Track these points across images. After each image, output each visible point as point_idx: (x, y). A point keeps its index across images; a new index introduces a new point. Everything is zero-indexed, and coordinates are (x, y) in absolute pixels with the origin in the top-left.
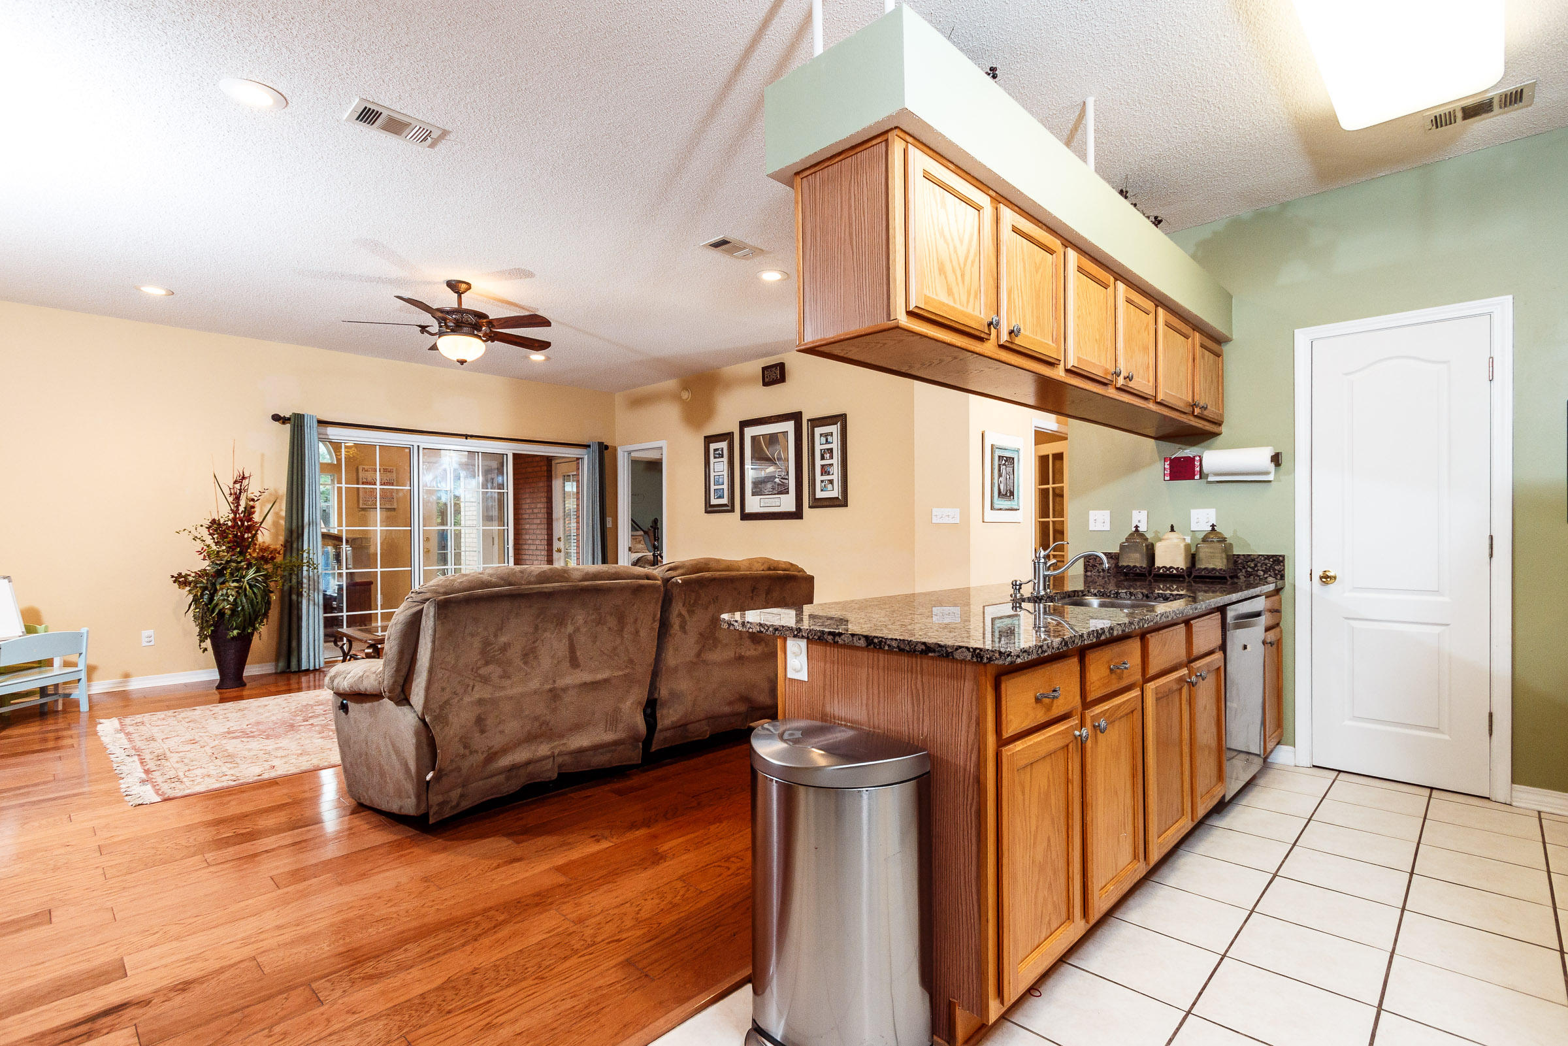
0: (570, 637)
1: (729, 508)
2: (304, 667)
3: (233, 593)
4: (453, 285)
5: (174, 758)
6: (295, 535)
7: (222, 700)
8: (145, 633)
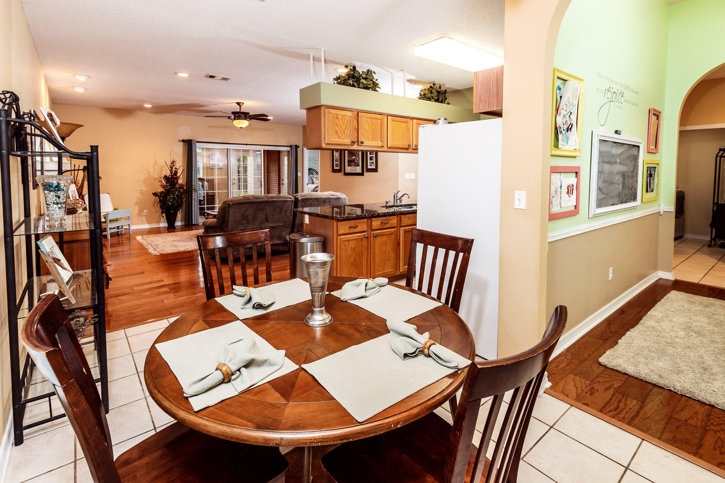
0: (266, 214)
1: (339, 171)
2: (194, 223)
3: (172, 199)
4: (238, 104)
5: (160, 246)
6: (190, 180)
7: (169, 232)
8: (145, 211)
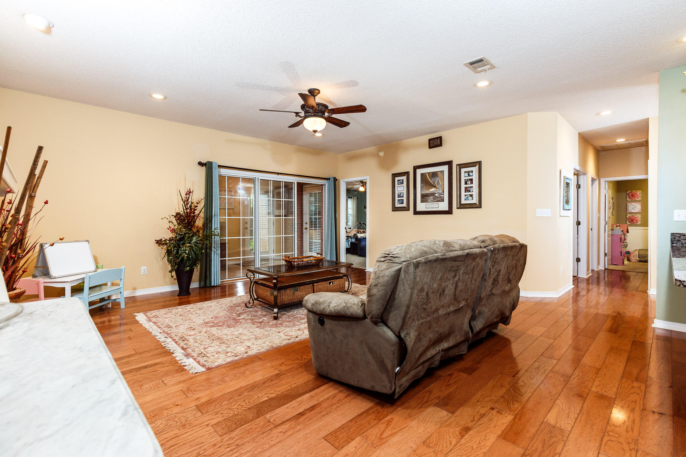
1: (406, 209)
2: (212, 284)
3: (188, 249)
4: (312, 92)
6: (208, 221)
8: (143, 268)
